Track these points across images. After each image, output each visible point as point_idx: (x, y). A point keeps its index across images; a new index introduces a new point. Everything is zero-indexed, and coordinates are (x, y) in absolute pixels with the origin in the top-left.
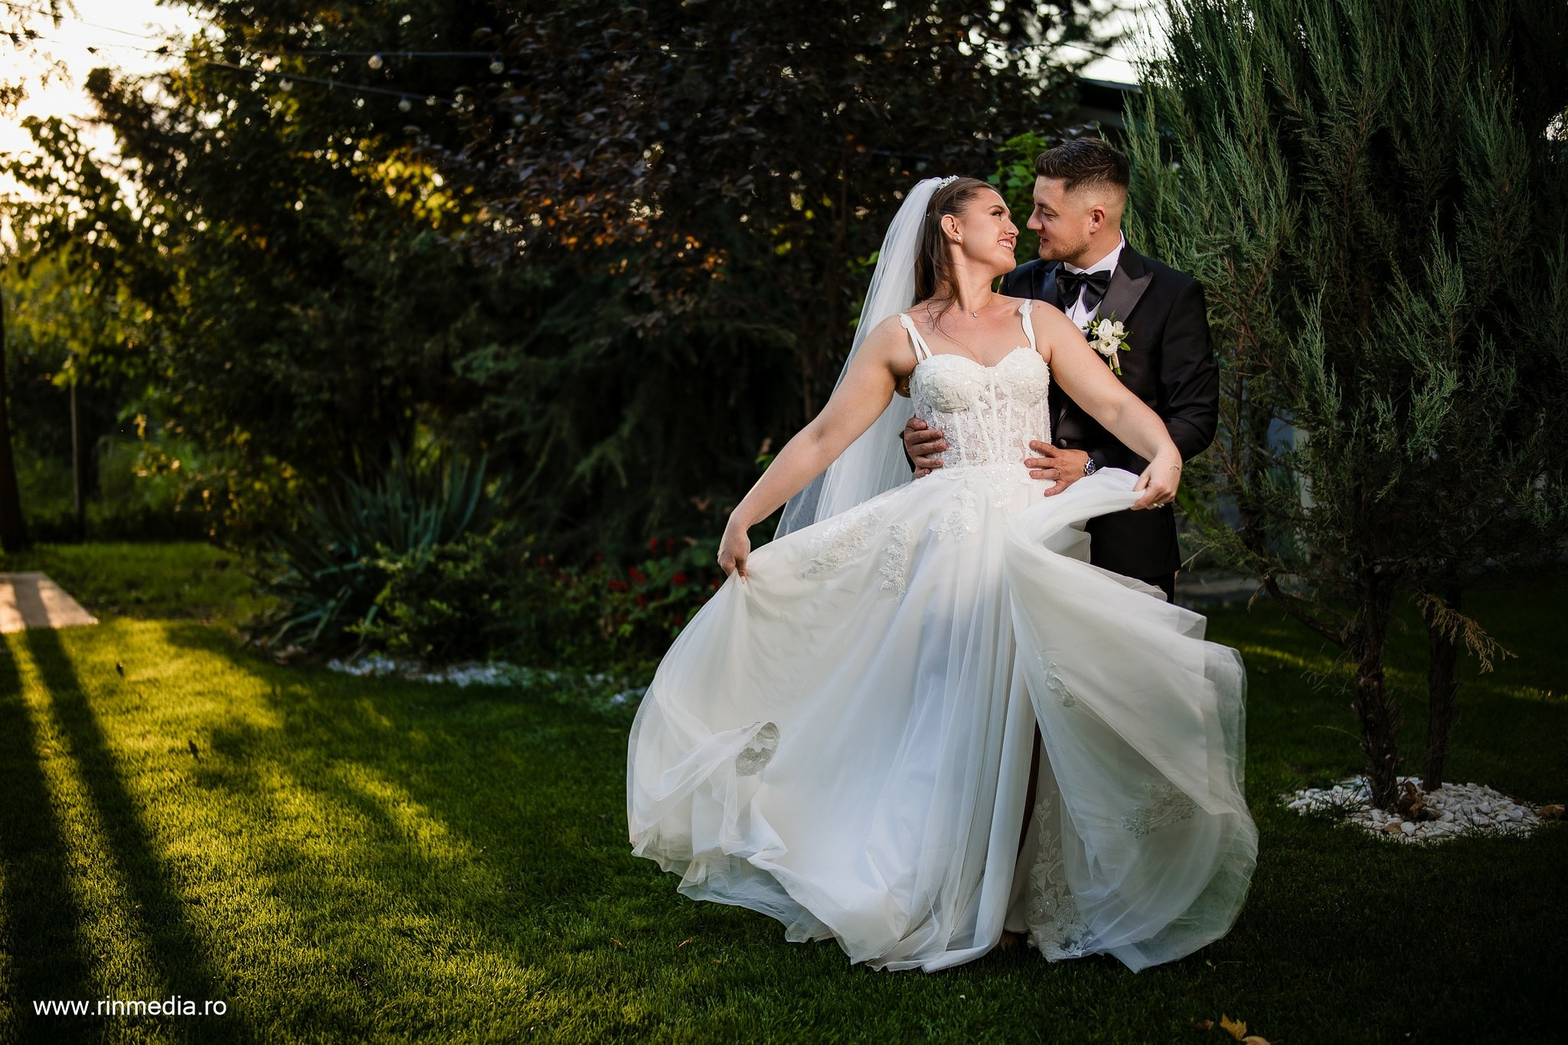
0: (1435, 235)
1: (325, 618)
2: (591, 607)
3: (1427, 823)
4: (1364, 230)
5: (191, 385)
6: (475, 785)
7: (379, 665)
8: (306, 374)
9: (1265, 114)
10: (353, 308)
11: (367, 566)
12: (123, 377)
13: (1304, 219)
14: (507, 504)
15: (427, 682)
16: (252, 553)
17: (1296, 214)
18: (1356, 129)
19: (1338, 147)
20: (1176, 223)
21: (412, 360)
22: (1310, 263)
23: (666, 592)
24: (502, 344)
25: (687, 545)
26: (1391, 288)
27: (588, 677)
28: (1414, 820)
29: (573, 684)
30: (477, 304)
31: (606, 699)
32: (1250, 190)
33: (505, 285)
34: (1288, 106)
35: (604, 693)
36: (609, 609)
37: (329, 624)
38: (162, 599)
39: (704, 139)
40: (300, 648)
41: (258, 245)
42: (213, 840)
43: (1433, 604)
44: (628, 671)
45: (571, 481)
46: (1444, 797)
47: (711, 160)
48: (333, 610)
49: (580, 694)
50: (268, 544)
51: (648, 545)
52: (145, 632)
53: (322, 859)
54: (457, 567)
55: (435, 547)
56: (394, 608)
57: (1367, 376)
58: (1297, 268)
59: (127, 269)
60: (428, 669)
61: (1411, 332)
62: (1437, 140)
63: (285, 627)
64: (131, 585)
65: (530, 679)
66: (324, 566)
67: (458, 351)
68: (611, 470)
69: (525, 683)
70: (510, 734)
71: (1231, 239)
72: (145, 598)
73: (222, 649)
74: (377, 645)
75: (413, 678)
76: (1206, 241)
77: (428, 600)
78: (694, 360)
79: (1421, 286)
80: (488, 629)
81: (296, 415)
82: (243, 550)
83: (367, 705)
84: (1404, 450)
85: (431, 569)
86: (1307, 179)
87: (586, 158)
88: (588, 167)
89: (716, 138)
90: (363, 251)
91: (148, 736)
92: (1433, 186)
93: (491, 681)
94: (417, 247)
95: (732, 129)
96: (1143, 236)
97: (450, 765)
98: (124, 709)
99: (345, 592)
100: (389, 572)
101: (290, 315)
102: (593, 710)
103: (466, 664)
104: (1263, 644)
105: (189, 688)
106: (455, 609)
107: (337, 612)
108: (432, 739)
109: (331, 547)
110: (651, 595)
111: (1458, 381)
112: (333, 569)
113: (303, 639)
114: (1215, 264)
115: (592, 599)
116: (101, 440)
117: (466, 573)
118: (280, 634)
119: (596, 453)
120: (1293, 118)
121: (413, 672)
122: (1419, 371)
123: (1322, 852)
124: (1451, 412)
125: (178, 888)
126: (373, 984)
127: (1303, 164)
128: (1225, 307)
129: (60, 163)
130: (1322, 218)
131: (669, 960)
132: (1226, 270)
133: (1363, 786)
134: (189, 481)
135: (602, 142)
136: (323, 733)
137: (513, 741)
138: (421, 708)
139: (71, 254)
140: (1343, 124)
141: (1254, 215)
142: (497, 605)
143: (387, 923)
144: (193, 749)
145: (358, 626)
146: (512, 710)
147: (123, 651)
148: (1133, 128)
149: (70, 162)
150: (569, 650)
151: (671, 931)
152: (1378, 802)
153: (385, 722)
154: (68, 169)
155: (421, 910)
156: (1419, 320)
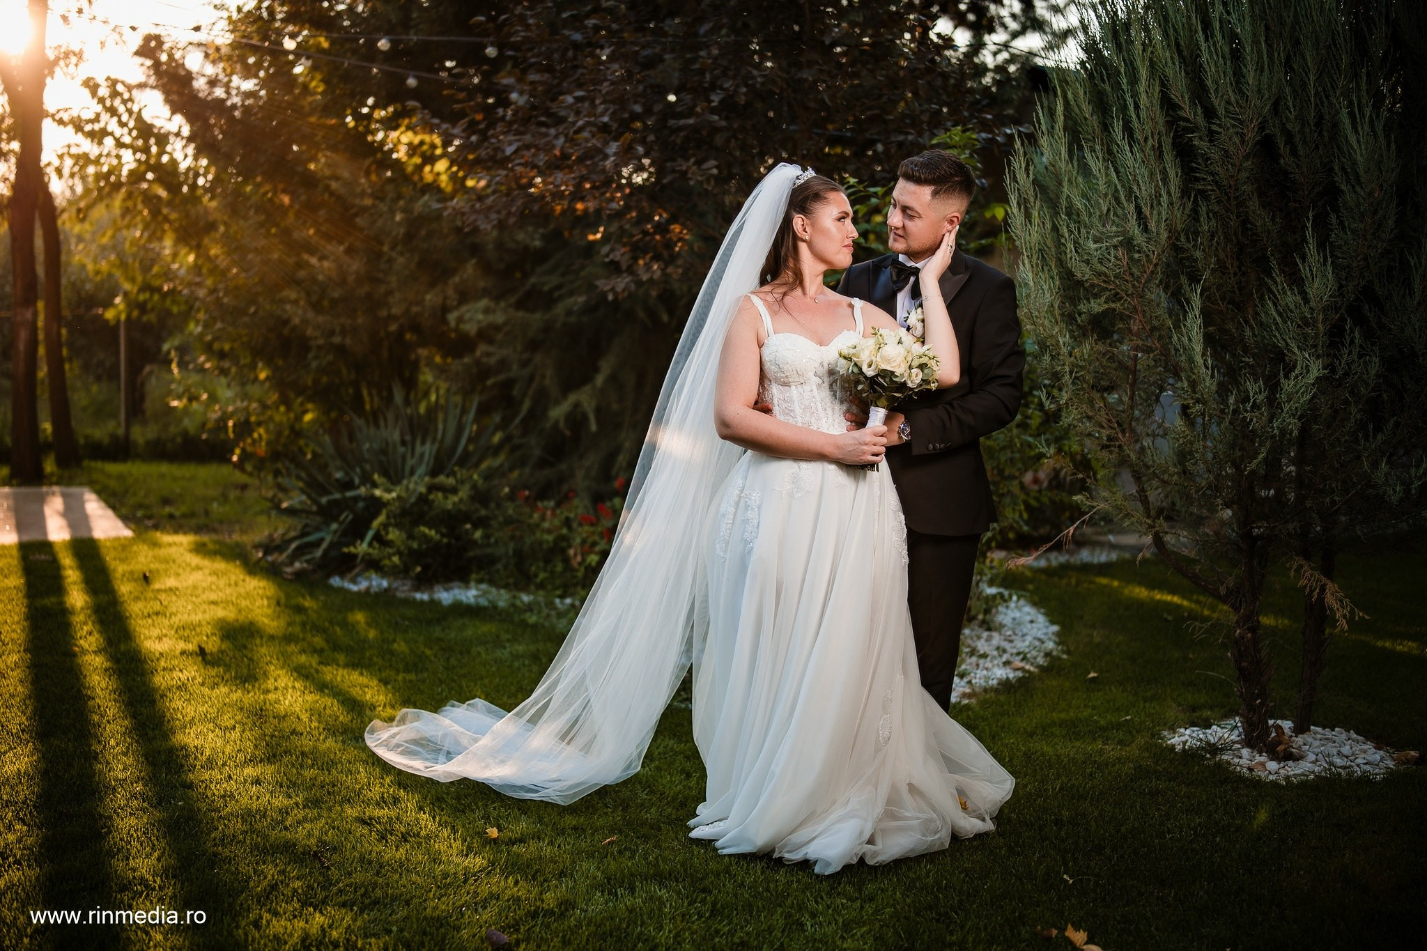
0: (1309, 233)
1: (328, 539)
2: (563, 538)
3: (1290, 763)
4: (1249, 226)
5: (219, 325)
6: (444, 694)
7: (374, 583)
8: (321, 319)
9: (1161, 120)
10: (364, 261)
11: (366, 494)
12: (168, 313)
13: (1195, 211)
15: (415, 599)
16: (270, 478)
17: (1187, 211)
18: (1242, 135)
19: (1226, 151)
20: (1078, 215)
21: (415, 309)
22: (1198, 254)
24: (492, 299)
26: (1268, 281)
27: (557, 601)
28: (1279, 760)
29: (543, 605)
30: (474, 261)
32: (1143, 188)
33: (500, 245)
34: (1182, 113)
36: (578, 540)
37: (332, 545)
38: (192, 515)
40: (305, 565)
41: (282, 202)
42: (210, 733)
43: (1301, 566)
45: (546, 425)
46: (1310, 740)
47: (679, 141)
48: (335, 532)
49: (548, 616)
50: (284, 471)
51: (618, 483)
52: (178, 544)
53: (303, 753)
54: (446, 498)
55: (427, 479)
56: (387, 533)
57: (1247, 359)
58: (1188, 259)
59: (173, 216)
60: (417, 588)
61: (1285, 322)
62: (1317, 147)
63: (293, 546)
64: (166, 501)
65: (506, 600)
66: (330, 493)
67: (455, 303)
68: (585, 417)
69: (501, 604)
70: (481, 649)
71: (1124, 233)
72: (177, 513)
73: (238, 563)
74: (373, 565)
75: (403, 595)
76: (1102, 233)
77: (418, 526)
78: (665, 318)
79: (1296, 281)
80: (471, 554)
81: (310, 356)
82: (262, 475)
83: (359, 617)
84: (1272, 429)
85: (422, 499)
86: (1197, 179)
87: (566, 136)
88: (567, 145)
89: (682, 122)
90: (373, 211)
91: (164, 639)
92: (1313, 188)
93: (472, 600)
94: (421, 209)
95: (698, 115)
96: (1048, 226)
97: (424, 675)
98: (146, 614)
99: (347, 516)
100: (385, 500)
101: (308, 264)
102: (557, 629)
103: (451, 585)
105: (204, 597)
106: (443, 535)
107: (338, 534)
108: (411, 650)
109: (338, 475)
111: (1324, 369)
112: (337, 496)
113: (308, 557)
114: (1109, 254)
115: (565, 531)
116: (147, 369)
117: (454, 504)
118: (290, 551)
119: (572, 398)
120: (1186, 124)
121: (403, 589)
122: (1288, 357)
123: (1188, 785)
124: (1314, 397)
125: (176, 773)
126: (332, 865)
127: (1194, 165)
128: (1118, 294)
129: (115, 119)
130: (1211, 215)
131: (590, 855)
132: (1120, 260)
133: (1236, 726)
134: (215, 411)
135: (580, 123)
136: (318, 641)
137: (484, 656)
138: (407, 623)
139: (124, 200)
140: (1231, 130)
141: (1146, 211)
142: (478, 534)
143: (351, 812)
144: (202, 652)
145: (355, 547)
146: (487, 628)
147: (151, 562)
148: (1044, 127)
149: (125, 118)
150: (542, 576)
151: (597, 830)
152: (1249, 742)
153: (372, 634)
154: (122, 124)
155: (382, 802)
156: (1291, 311)
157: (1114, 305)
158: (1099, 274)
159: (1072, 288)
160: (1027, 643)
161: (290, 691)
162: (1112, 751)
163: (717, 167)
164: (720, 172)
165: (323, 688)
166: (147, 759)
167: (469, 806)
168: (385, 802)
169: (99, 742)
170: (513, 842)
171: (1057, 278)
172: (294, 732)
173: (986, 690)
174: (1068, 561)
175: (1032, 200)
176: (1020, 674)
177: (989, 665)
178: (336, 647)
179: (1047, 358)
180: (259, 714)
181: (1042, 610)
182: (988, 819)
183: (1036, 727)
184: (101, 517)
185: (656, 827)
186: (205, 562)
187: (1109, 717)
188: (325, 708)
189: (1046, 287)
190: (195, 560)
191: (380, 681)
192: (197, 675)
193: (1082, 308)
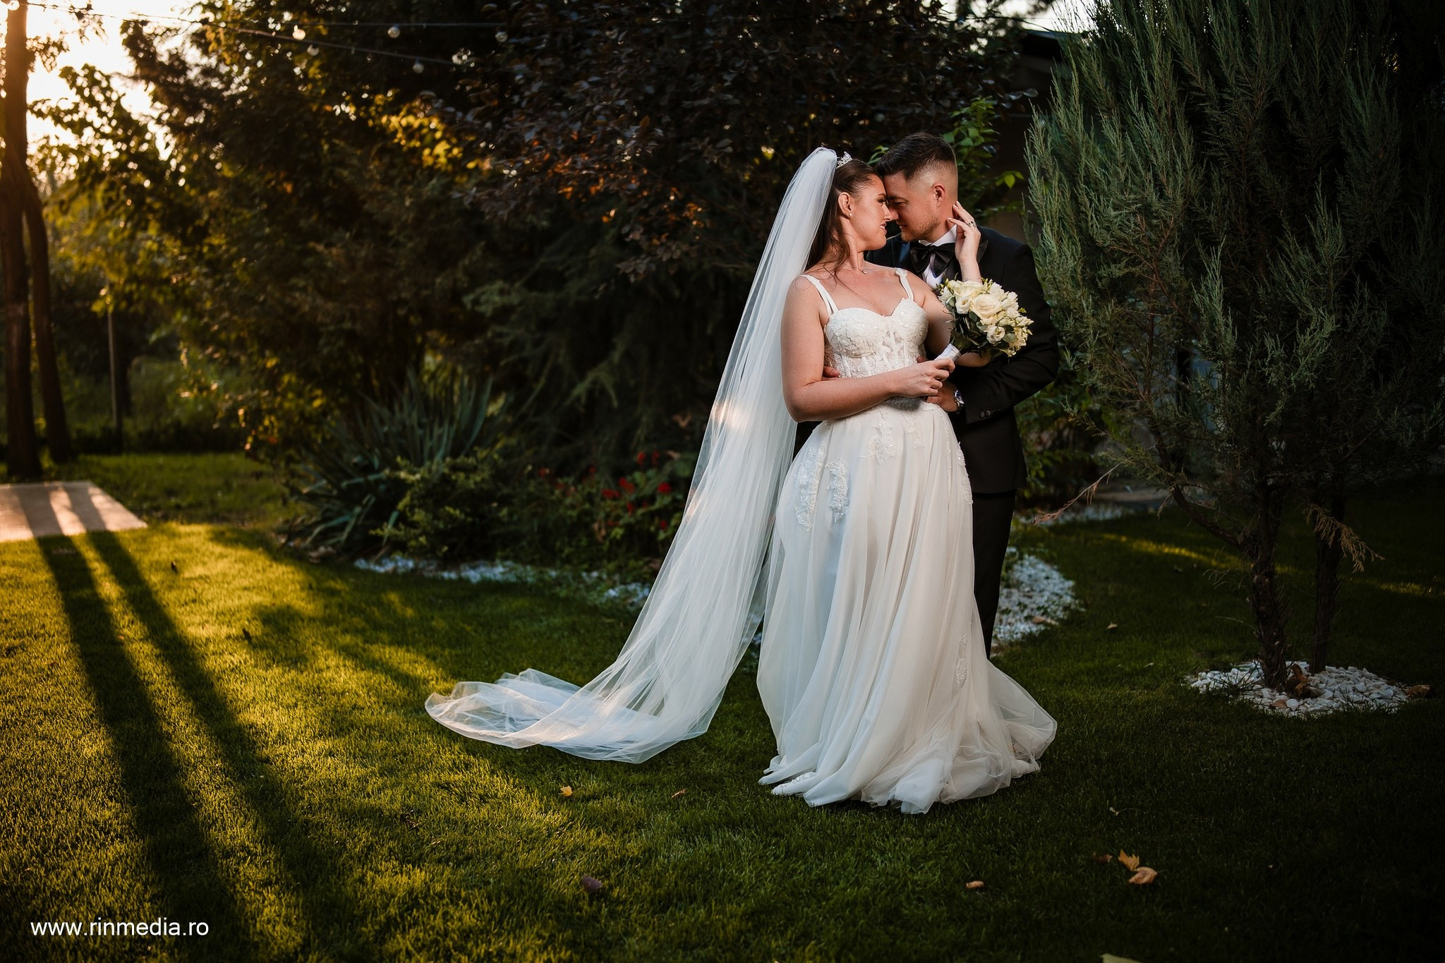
0: (1319, 195)
1: (352, 522)
2: (586, 513)
3: (1309, 700)
4: (1259, 189)
5: (226, 315)
6: (492, 667)
7: (400, 564)
8: (330, 305)
9: (1174, 90)
10: (372, 246)
11: (389, 478)
12: (154, 304)
13: (1207, 176)
14: (510, 420)
15: (443, 578)
16: (282, 464)
17: (1200, 177)
18: (1252, 103)
19: (1237, 119)
20: (1096, 184)
21: (425, 293)
22: (1212, 218)
23: (652, 499)
24: (505, 279)
25: (670, 458)
26: (1281, 241)
27: (584, 574)
28: (1298, 698)
29: (571, 580)
30: (483, 243)
31: (601, 593)
32: (1160, 157)
33: (508, 228)
34: (1194, 83)
35: (599, 588)
36: (602, 515)
37: (355, 528)
38: (199, 505)
39: (687, 104)
40: (330, 549)
41: (284, 190)
42: (274, 711)
43: (1315, 513)
44: (619, 569)
45: (568, 402)
46: (1326, 678)
47: (693, 122)
48: (359, 516)
49: (579, 590)
50: (297, 457)
51: (637, 458)
52: (196, 534)
53: (370, 727)
54: (467, 478)
55: (448, 460)
56: (413, 514)
57: (1261, 317)
58: (1201, 222)
59: (157, 206)
60: (443, 567)
61: (1298, 280)
62: (1323, 113)
63: (317, 531)
64: (170, 493)
65: (534, 576)
66: (350, 477)
67: (466, 286)
68: (603, 391)
69: (530, 580)
70: (518, 623)
71: (1143, 200)
72: (184, 504)
73: (261, 549)
74: (398, 546)
75: (431, 575)
76: (1121, 201)
77: (443, 506)
78: (677, 293)
79: (1307, 240)
80: (496, 532)
81: (322, 342)
82: (274, 462)
83: (393, 597)
84: (1289, 382)
85: (445, 479)
86: (1209, 146)
87: (583, 121)
88: (585, 129)
89: (697, 103)
90: (381, 197)
91: (207, 625)
92: (1319, 152)
93: (499, 577)
94: (429, 194)
95: (712, 95)
96: (1068, 195)
97: (469, 650)
98: (182, 602)
99: (369, 499)
100: (409, 482)
101: (313, 252)
102: (589, 603)
103: (477, 563)
104: (1181, 546)
105: (236, 583)
106: (467, 515)
107: (362, 517)
108: (451, 627)
109: (356, 459)
110: (639, 503)
111: (1337, 324)
112: (360, 480)
113: (332, 541)
114: (1129, 220)
115: (587, 506)
116: (136, 361)
117: (476, 483)
118: (313, 536)
119: (591, 376)
120: (1198, 94)
121: (430, 570)
122: (1302, 313)
123: (1216, 724)
124: (1329, 350)
125: (250, 750)
126: (420, 826)
127: (1206, 133)
128: (1136, 258)
129: (95, 109)
130: (1223, 180)
131: (663, 808)
132: (1138, 226)
133: (1256, 668)
134: (226, 401)
135: (597, 108)
136: (358, 621)
137: (522, 629)
138: (440, 601)
139: (106, 191)
140: (1241, 99)
141: (1163, 178)
142: (505, 511)
143: (429, 778)
144: (247, 635)
145: (382, 530)
146: (519, 603)
147: (175, 552)
148: (1060, 101)
149: (104, 107)
150: (567, 550)
151: (664, 785)
152: (1269, 682)
153: (410, 612)
154: (102, 114)
155: (455, 767)
156: (1304, 270)
157: (1134, 269)
158: (1119, 240)
159: (1092, 252)
160: (1046, 598)
161: (342, 669)
162: (1140, 696)
163: (731, 145)
164: (735, 149)
165: (373, 665)
166: (219, 737)
167: (538, 768)
168: (458, 768)
169: (169, 724)
170: (587, 799)
171: (1079, 244)
172: (355, 707)
173: (1011, 644)
174: (1074, 519)
175: (1051, 170)
176: (1042, 628)
177: (1012, 620)
178: (377, 627)
179: (1071, 321)
180: (317, 692)
181: (1056, 567)
182: (1033, 760)
183: (1065, 676)
184: (109, 510)
185: (718, 780)
186: (229, 551)
187: (1133, 664)
188: (379, 684)
189: (1069, 254)
190: (218, 549)
191: (428, 656)
192: (248, 657)
193: (1103, 272)
